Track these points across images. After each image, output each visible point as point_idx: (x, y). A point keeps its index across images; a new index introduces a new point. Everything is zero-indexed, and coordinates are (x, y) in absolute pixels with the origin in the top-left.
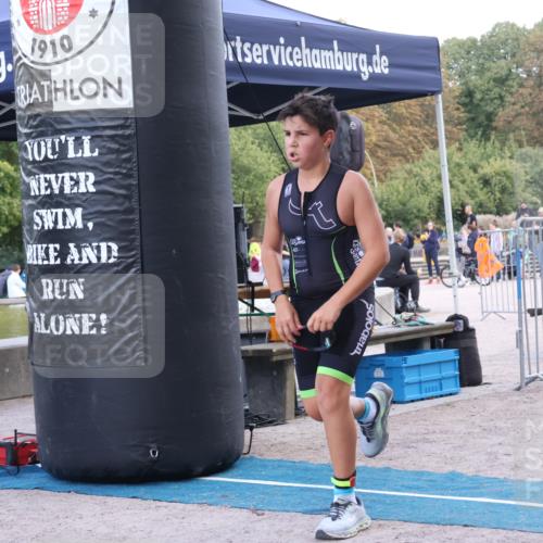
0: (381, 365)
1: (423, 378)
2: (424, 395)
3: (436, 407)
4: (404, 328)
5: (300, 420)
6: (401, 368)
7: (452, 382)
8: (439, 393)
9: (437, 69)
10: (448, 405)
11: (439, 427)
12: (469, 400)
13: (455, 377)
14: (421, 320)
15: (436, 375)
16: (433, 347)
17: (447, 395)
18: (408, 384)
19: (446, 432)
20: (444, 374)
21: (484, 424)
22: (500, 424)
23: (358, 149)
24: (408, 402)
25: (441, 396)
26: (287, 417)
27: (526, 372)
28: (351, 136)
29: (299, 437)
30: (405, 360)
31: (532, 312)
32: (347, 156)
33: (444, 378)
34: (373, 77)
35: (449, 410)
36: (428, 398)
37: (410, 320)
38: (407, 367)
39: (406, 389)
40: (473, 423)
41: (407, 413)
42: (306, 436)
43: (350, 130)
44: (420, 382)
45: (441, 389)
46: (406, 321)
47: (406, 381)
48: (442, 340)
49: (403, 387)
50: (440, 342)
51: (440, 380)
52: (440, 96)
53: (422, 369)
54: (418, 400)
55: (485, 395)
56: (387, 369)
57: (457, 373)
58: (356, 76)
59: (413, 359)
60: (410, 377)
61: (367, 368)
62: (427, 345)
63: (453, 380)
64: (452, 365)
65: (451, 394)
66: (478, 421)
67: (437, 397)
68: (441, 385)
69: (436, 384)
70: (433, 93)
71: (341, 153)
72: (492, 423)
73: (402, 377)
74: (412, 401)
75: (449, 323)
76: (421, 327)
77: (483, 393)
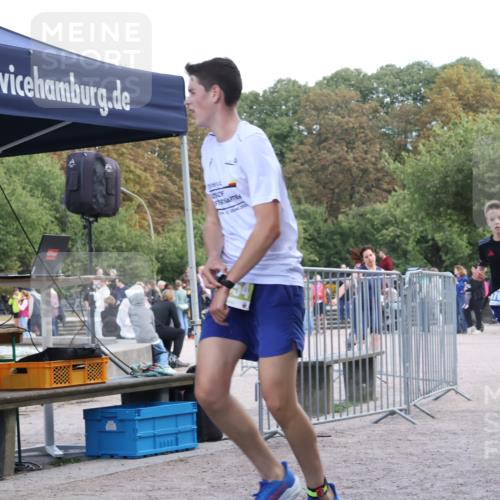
0: (113, 418)
1: (158, 431)
2: (158, 450)
3: (168, 463)
4: (141, 379)
5: (19, 476)
6: (135, 420)
7: (189, 436)
8: (175, 448)
9: (182, 109)
10: (181, 460)
11: (166, 484)
12: (205, 456)
13: (193, 430)
14: (160, 370)
15: (173, 429)
16: (172, 399)
17: (183, 451)
18: (140, 438)
19: (172, 489)
20: (180, 428)
21: (214, 481)
22: (230, 481)
23: (113, 192)
24: (139, 457)
25: (177, 451)
26: (6, 472)
27: (265, 426)
28: (107, 179)
29: (14, 494)
30: (139, 412)
32: (101, 200)
33: (180, 432)
34: (113, 112)
35: (181, 465)
36: (163, 454)
37: (148, 370)
38: (140, 420)
39: (139, 443)
40: (203, 479)
41: (137, 469)
42: (21, 493)
43: (105, 172)
44: (154, 436)
45: (177, 444)
46: (144, 371)
47: (139, 435)
48: (183, 392)
49: (135, 440)
50: (180, 395)
51: (176, 434)
52: (185, 138)
53: (157, 422)
54: (151, 455)
55: (222, 451)
56: (120, 422)
57: (195, 427)
58: (94, 111)
59: (147, 412)
60: (143, 431)
61: (99, 421)
62: (165, 397)
63: (190, 434)
64: (189, 418)
65: (187, 450)
66: (208, 477)
67: (172, 452)
68: (177, 440)
69: (173, 438)
70: (178, 134)
71: (95, 196)
72: (222, 480)
73: (135, 431)
74: (145, 456)
75: (190, 374)
76: (159, 378)
77: (220, 448)
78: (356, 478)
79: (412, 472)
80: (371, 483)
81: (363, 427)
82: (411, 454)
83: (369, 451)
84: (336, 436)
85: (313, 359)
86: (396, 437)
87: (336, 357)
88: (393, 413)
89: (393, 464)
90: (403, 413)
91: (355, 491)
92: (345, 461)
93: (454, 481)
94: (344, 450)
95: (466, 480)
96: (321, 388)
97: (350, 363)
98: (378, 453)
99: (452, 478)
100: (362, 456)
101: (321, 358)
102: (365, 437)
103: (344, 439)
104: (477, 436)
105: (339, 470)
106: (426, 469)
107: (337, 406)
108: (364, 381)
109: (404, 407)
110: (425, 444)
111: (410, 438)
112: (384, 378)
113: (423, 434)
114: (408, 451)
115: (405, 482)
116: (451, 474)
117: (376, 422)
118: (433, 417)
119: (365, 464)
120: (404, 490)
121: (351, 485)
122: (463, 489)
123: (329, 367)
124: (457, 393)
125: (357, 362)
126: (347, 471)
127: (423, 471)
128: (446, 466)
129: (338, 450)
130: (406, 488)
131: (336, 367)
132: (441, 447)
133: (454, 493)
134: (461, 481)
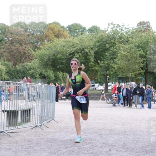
31: (3, 111)
78: (28, 146)
79: (44, 144)
80: (33, 147)
81: (28, 130)
82: (43, 139)
83: (31, 138)
84: (20, 133)
85: (13, 109)
86: (38, 133)
87: (20, 109)
88: (37, 126)
89: (39, 141)
90: (39, 126)
91: (28, 150)
92: (24, 140)
93: (57, 147)
94: (23, 137)
95: (60, 147)
96: (15, 118)
97: (24, 111)
98: (34, 138)
99: (56, 146)
100: (29, 139)
101: (15, 109)
102: (29, 133)
103: (23, 134)
104: (62, 134)
105: (23, 143)
106: (49, 143)
107: (19, 123)
108: (27, 116)
109: (40, 124)
110: (47, 136)
111: (42, 134)
112: (33, 116)
113: (46, 133)
114: (43, 137)
115: (43, 147)
116: (56, 145)
117: (32, 129)
118: (48, 128)
119: (30, 142)
120: (43, 150)
121: (27, 148)
122: (60, 149)
123: (17, 112)
124: (54, 120)
125: (26, 111)
126: (25, 143)
127: (48, 144)
128: (54, 142)
129: (22, 137)
130: (43, 149)
131: (20, 112)
132: (52, 137)
133: (57, 150)
134: (59, 147)
